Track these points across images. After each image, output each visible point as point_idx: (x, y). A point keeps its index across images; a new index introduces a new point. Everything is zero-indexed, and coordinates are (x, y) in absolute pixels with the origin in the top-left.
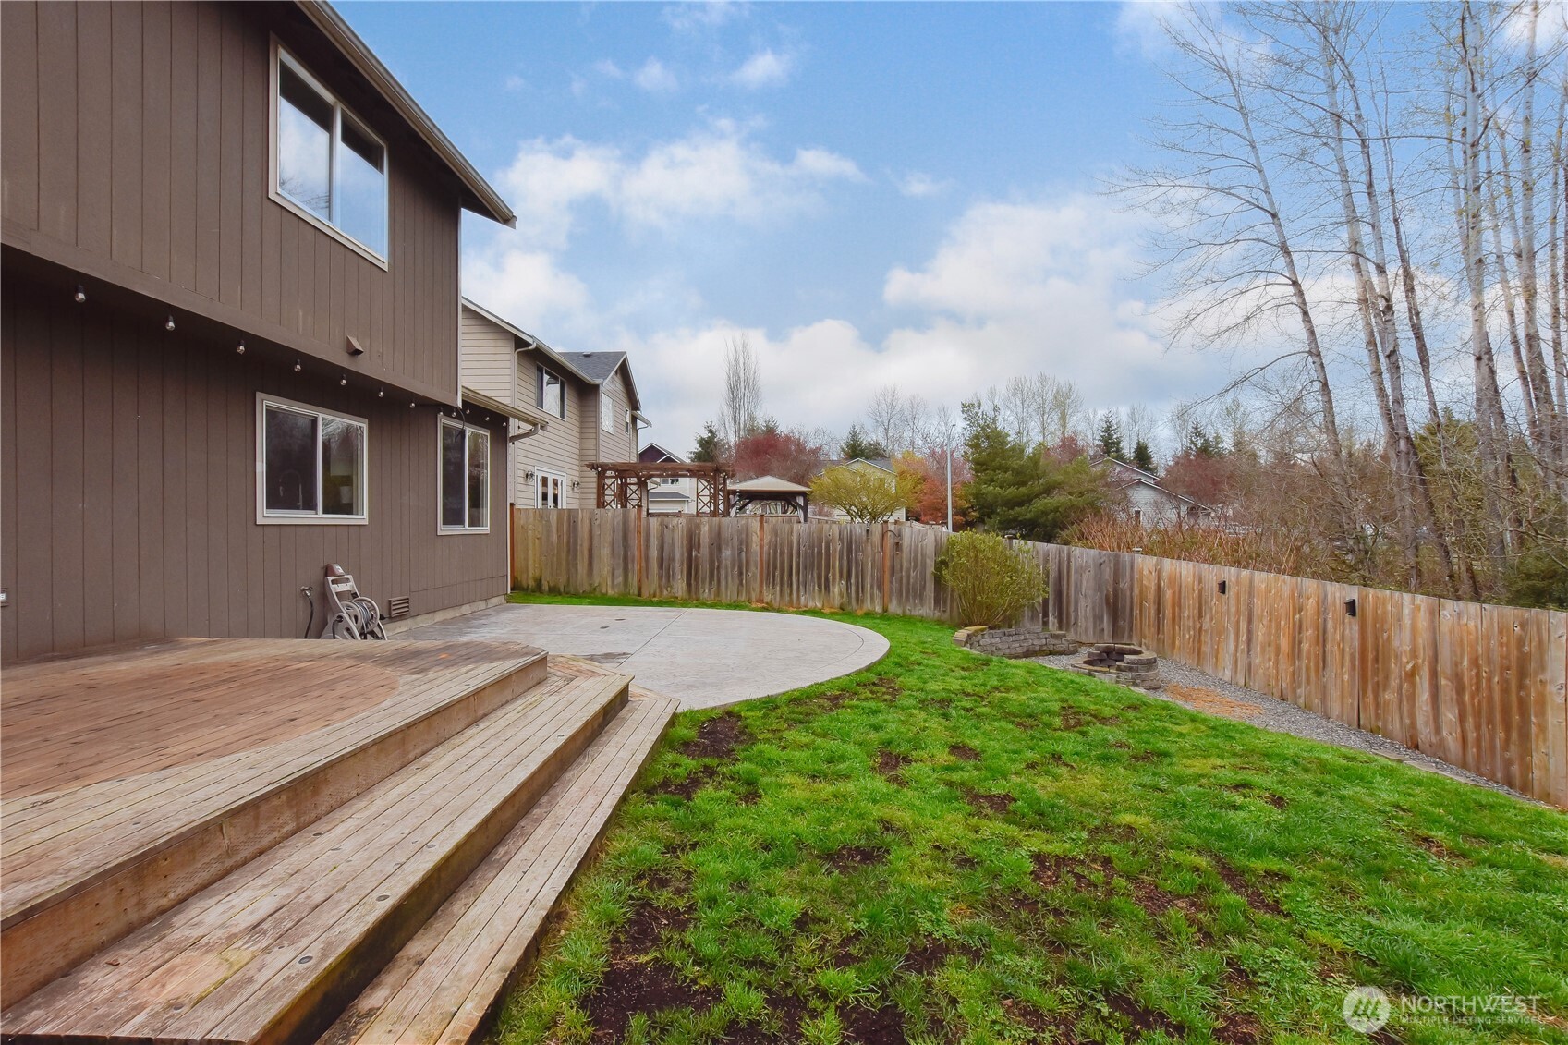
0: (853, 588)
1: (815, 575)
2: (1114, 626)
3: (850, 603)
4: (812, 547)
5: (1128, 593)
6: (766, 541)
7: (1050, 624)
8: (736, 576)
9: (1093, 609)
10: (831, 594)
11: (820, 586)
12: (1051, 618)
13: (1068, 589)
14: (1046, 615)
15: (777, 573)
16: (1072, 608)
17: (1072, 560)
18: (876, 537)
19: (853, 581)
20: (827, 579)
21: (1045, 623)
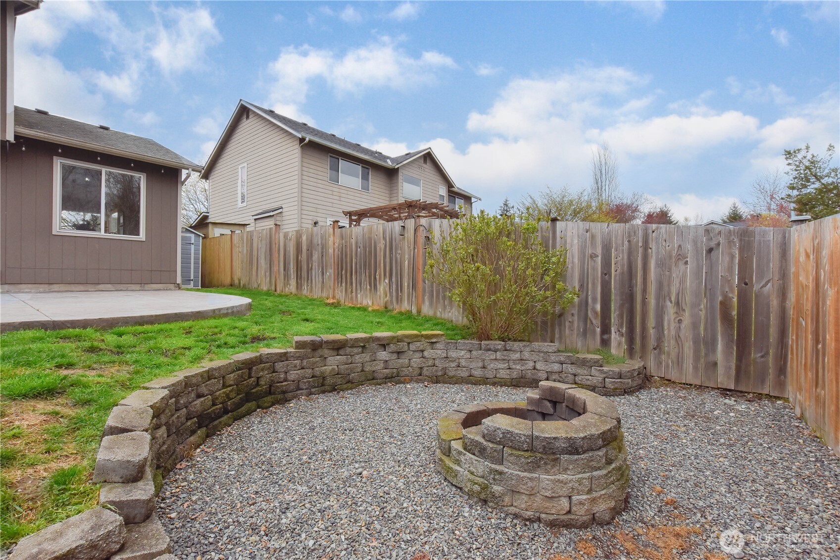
0: (394, 286)
1: (367, 274)
2: (740, 358)
3: (391, 301)
4: (365, 248)
5: (775, 303)
6: (336, 245)
7: (614, 344)
8: (320, 274)
9: (695, 326)
10: (378, 293)
11: (370, 286)
12: (614, 336)
13: (645, 291)
14: (606, 330)
15: (344, 272)
16: (651, 322)
17: (653, 245)
18: (410, 234)
19: (394, 279)
20: (375, 278)
21: (605, 343)
